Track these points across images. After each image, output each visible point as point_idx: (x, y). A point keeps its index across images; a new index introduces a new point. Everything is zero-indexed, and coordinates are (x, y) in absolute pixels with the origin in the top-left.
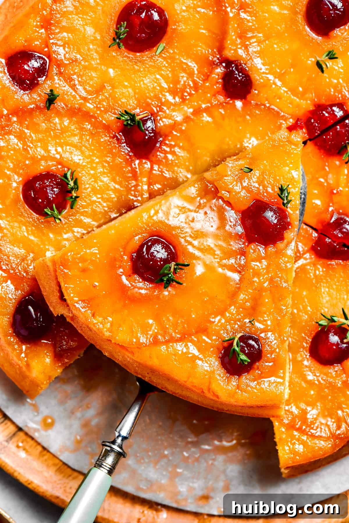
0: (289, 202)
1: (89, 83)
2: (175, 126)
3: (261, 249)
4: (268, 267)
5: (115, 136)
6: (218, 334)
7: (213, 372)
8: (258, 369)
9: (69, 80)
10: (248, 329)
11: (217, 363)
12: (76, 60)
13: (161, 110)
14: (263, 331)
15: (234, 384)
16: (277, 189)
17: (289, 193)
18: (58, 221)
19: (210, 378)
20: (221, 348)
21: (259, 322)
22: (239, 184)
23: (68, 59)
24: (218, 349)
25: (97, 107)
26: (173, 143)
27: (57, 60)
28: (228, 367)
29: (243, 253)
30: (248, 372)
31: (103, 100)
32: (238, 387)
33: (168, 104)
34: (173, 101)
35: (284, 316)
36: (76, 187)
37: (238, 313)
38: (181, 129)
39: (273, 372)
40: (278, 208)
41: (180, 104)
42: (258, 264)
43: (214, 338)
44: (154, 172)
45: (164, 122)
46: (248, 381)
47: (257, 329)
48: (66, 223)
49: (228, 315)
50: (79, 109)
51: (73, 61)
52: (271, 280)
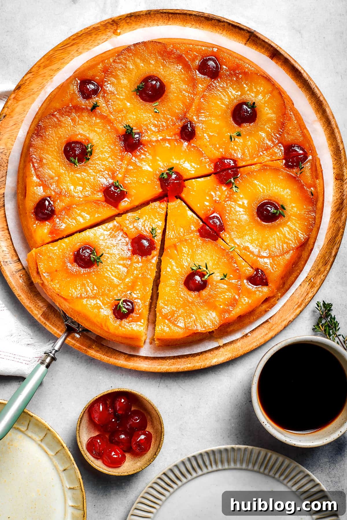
0: (155, 236)
1: (116, 106)
2: (150, 141)
3: (140, 258)
4: (141, 267)
5: (119, 136)
6: (113, 297)
7: (108, 316)
8: (131, 317)
9: (107, 101)
10: (128, 297)
11: (111, 312)
12: (114, 93)
13: (147, 132)
14: (136, 299)
15: (118, 323)
16: (150, 229)
17: (156, 232)
18: (76, 166)
19: (106, 318)
20: (114, 305)
21: (135, 294)
22: (132, 225)
23: (110, 91)
24: (112, 305)
25: (116, 119)
26: (146, 150)
27: (104, 90)
28: (116, 314)
29: (130, 259)
30: (126, 318)
31: (120, 117)
32: (120, 325)
33: (151, 130)
34: (154, 130)
35: (147, 293)
36: (91, 153)
37: (124, 288)
38: (152, 144)
39: (138, 320)
40: (151, 239)
41: (156, 133)
42: (137, 264)
43: (111, 299)
44: (132, 160)
45: (145, 138)
46: (125, 323)
47: (133, 298)
48: (80, 168)
49: (119, 288)
50: (107, 117)
51: (112, 93)
52: (143, 274)
